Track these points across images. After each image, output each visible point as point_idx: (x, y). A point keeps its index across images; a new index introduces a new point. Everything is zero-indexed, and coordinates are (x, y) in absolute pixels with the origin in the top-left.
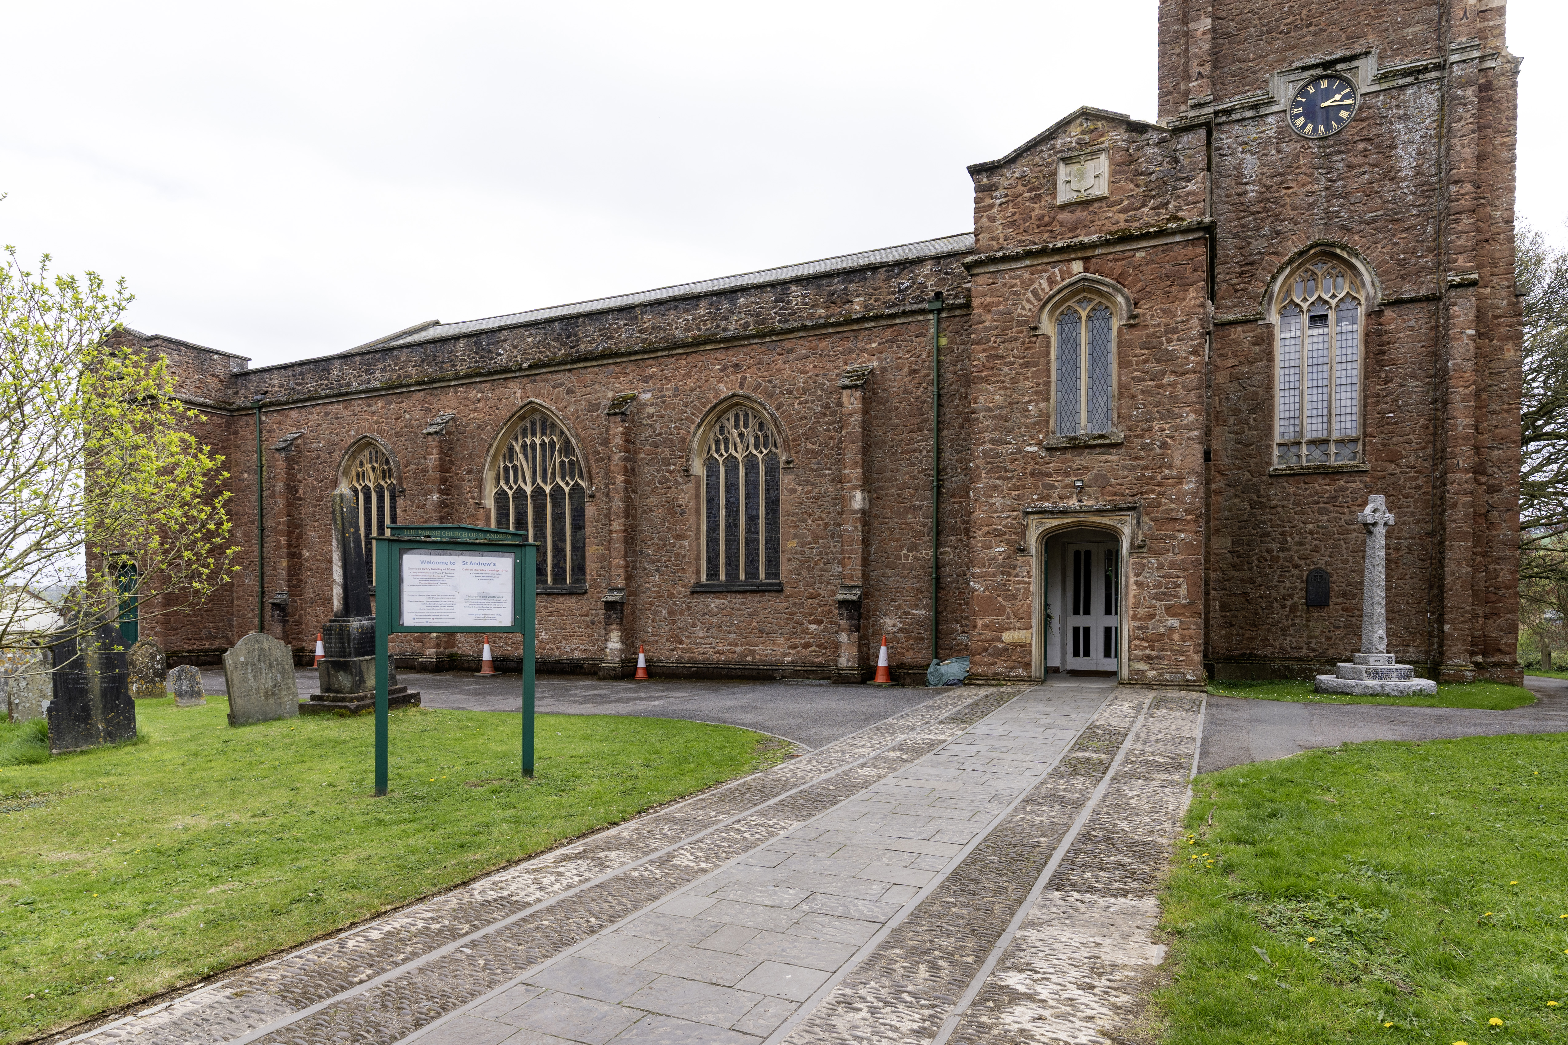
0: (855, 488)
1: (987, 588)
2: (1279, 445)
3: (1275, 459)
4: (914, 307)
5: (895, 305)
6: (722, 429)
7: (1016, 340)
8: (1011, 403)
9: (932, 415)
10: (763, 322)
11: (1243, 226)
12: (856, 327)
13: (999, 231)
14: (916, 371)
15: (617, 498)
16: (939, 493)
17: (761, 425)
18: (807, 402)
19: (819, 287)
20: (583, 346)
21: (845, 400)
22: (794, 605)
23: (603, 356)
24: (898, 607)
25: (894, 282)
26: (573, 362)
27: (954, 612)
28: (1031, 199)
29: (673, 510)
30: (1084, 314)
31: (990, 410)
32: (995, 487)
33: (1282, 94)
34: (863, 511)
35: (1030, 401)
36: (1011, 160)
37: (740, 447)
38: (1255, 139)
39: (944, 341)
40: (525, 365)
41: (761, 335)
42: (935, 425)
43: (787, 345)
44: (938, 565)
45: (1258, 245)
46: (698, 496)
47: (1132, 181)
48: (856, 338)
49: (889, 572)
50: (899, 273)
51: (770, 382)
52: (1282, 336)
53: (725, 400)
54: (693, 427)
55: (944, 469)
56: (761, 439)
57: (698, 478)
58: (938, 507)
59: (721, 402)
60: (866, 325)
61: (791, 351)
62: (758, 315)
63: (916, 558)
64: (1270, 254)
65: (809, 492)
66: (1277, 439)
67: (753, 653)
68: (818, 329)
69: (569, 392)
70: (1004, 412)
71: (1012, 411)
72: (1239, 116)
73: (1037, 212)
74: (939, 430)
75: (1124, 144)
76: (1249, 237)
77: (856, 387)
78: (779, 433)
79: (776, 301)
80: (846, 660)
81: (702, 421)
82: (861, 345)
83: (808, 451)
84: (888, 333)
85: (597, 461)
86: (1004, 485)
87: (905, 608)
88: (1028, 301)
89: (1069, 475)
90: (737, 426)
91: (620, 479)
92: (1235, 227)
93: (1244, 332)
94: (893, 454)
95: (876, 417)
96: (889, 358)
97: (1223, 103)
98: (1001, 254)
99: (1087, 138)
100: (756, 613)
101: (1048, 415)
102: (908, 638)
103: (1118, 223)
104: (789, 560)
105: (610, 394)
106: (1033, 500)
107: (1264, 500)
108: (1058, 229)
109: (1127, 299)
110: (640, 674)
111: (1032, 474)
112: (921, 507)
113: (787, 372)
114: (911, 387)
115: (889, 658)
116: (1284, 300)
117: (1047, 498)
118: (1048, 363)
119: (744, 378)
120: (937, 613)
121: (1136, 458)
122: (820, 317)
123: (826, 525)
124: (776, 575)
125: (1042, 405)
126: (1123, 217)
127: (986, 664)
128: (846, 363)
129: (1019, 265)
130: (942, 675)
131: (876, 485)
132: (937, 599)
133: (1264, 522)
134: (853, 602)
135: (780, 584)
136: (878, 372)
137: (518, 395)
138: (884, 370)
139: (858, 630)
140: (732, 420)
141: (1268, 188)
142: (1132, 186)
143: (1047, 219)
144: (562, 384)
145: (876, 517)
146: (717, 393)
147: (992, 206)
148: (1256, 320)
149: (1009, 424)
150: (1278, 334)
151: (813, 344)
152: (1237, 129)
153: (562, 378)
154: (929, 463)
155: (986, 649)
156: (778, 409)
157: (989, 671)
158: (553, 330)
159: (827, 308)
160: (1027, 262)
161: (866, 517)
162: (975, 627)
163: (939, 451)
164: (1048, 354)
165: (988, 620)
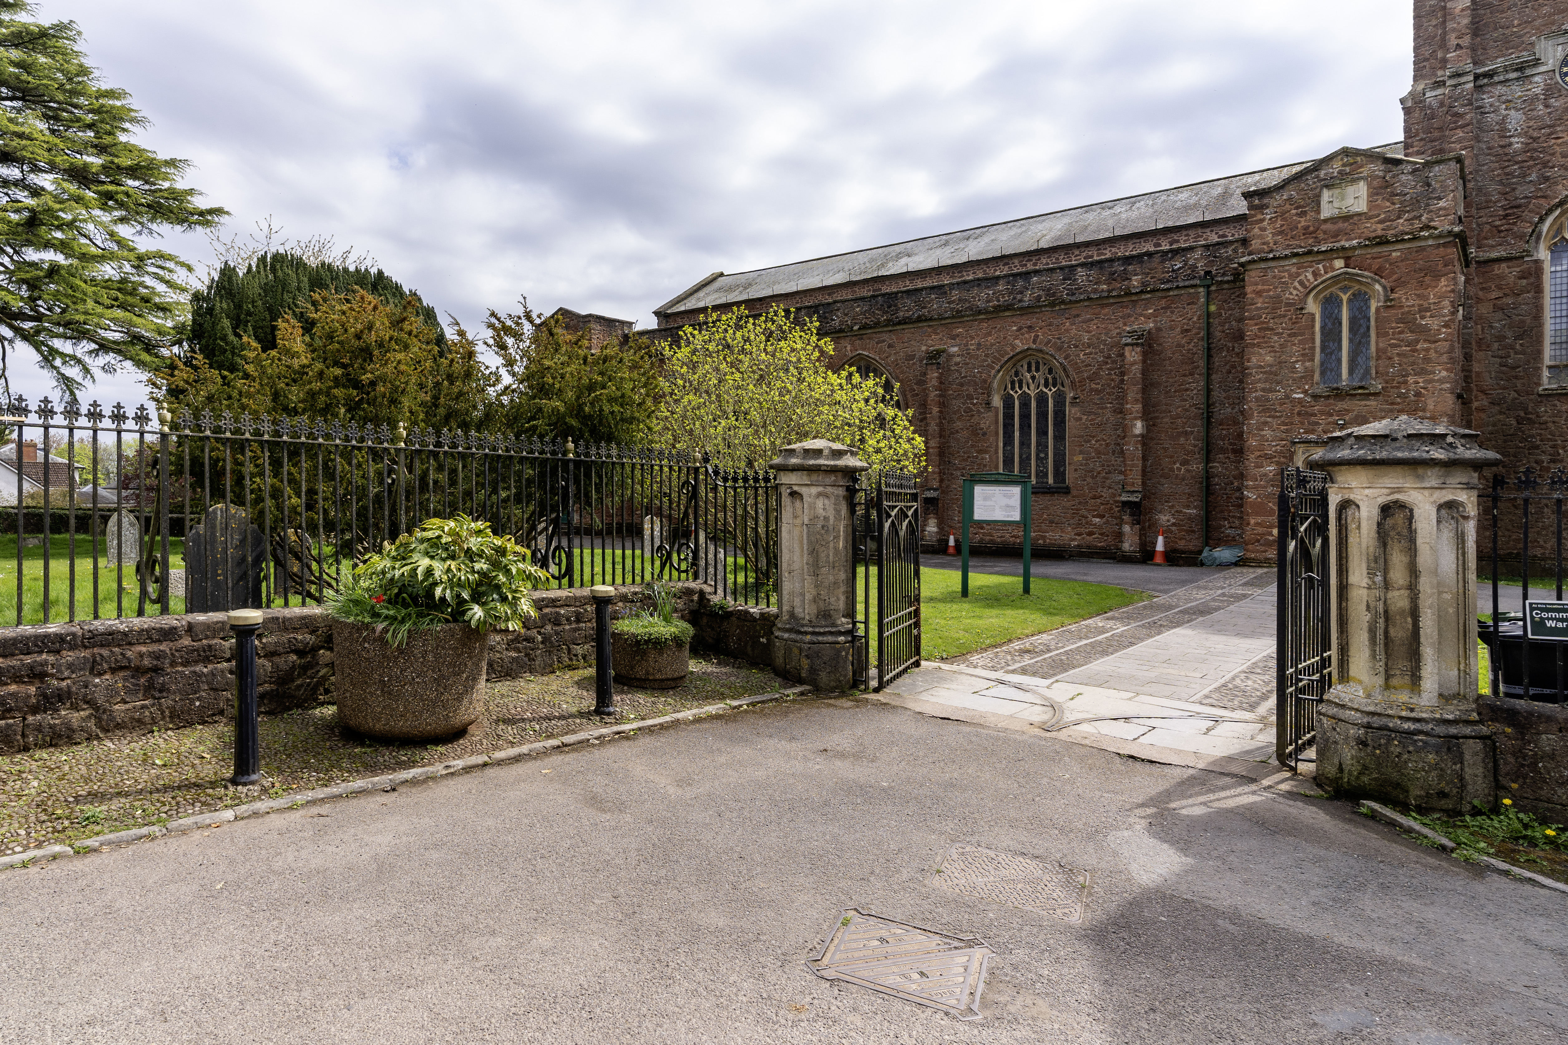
0: (1136, 418)
1: (1259, 496)
2: (1550, 367)
3: (1545, 380)
4: (1187, 283)
5: (1168, 281)
6: (1016, 374)
7: (1284, 316)
8: (1280, 363)
9: (1202, 363)
10: (1054, 294)
11: (1507, 174)
12: (1134, 298)
13: (1269, 238)
14: (1187, 331)
15: (933, 424)
16: (1209, 423)
17: (1050, 371)
18: (1091, 353)
19: (1101, 268)
20: (901, 314)
21: (1127, 354)
22: (1080, 503)
23: (919, 319)
24: (1172, 507)
25: (1167, 264)
26: (894, 325)
27: (1222, 512)
28: (1297, 214)
29: (976, 432)
30: (1345, 298)
31: (1261, 367)
32: (1266, 423)
33: (1550, 55)
34: (1142, 436)
35: (1297, 361)
36: (1279, 188)
37: (1032, 387)
38: (1520, 97)
39: (1213, 308)
40: (856, 328)
41: (1052, 304)
42: (1204, 371)
43: (1074, 312)
44: (1208, 476)
45: (1523, 191)
46: (997, 422)
47: (1388, 200)
48: (1134, 306)
49: (1163, 480)
50: (1172, 257)
51: (1059, 339)
52: (1553, 269)
53: (1021, 352)
54: (993, 372)
55: (1213, 404)
56: (1050, 381)
57: (997, 408)
58: (1208, 432)
59: (1018, 354)
60: (1143, 297)
61: (1078, 316)
62: (1049, 289)
63: (1188, 471)
64: (1537, 197)
65: (1092, 420)
66: (1547, 361)
67: (1044, 538)
68: (1102, 301)
69: (890, 346)
70: (1274, 369)
71: (1281, 368)
72: (1502, 78)
73: (1303, 224)
74: (1209, 375)
75: (1381, 174)
76: (1513, 184)
77: (1137, 345)
78: (1068, 376)
79: (1064, 279)
80: (1129, 545)
81: (1002, 367)
82: (1139, 311)
83: (1092, 390)
84: (1163, 302)
85: (913, 396)
86: (1274, 422)
87: (1178, 508)
88: (1295, 288)
89: (1332, 415)
90: (1029, 371)
91: (935, 410)
92: (1498, 175)
93: (1509, 267)
94: (1167, 392)
95: (1151, 365)
96: (1164, 320)
97: (1484, 65)
98: (1271, 256)
99: (1348, 169)
100: (1047, 508)
101: (1313, 371)
102: (1180, 531)
103: (1375, 231)
104: (1076, 470)
105: (924, 348)
106: (1299, 433)
107: (1533, 417)
108: (1321, 236)
109: (1384, 287)
110: (951, 551)
111: (1299, 414)
112: (1192, 432)
113: (1074, 332)
114: (1183, 342)
115: (1166, 544)
116: (1554, 237)
117: (1312, 432)
118: (1313, 333)
119: (1037, 336)
120: (1208, 513)
121: (1392, 404)
122: (1103, 291)
123: (1107, 445)
124: (1064, 481)
125: (1308, 364)
126: (1380, 226)
127: (1258, 551)
128: (1125, 324)
129: (1287, 263)
130: (1216, 559)
131: (1152, 415)
132: (1207, 502)
133: (1533, 436)
134: (1135, 502)
135: (1068, 488)
136: (1154, 331)
137: (849, 348)
138: (1159, 329)
139: (1138, 523)
140: (1026, 367)
141: (1535, 139)
142: (1388, 204)
143: (1311, 229)
144: (884, 341)
145: (1152, 439)
146: (1013, 347)
147: (1263, 220)
148: (1523, 257)
149: (1279, 378)
150: (1548, 268)
151: (1097, 311)
152: (1500, 89)
153: (885, 336)
154: (1200, 400)
155: (1258, 541)
156: (1065, 359)
157: (1261, 556)
158: (877, 302)
159: (1109, 284)
160: (1294, 261)
161: (1145, 440)
162: (1248, 524)
163: (1209, 391)
164: (1313, 326)
165: (1259, 519)
